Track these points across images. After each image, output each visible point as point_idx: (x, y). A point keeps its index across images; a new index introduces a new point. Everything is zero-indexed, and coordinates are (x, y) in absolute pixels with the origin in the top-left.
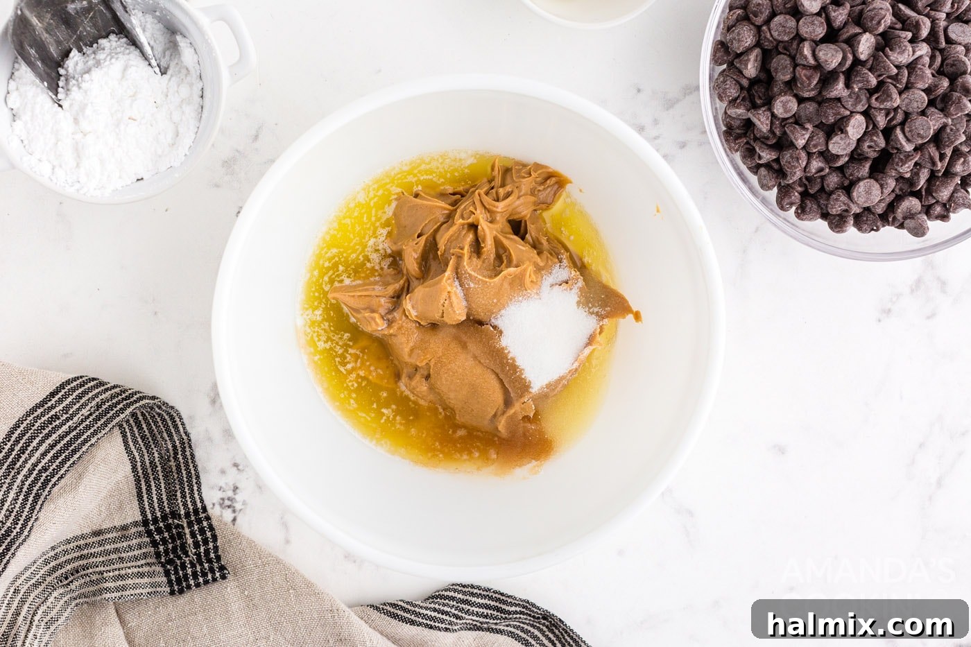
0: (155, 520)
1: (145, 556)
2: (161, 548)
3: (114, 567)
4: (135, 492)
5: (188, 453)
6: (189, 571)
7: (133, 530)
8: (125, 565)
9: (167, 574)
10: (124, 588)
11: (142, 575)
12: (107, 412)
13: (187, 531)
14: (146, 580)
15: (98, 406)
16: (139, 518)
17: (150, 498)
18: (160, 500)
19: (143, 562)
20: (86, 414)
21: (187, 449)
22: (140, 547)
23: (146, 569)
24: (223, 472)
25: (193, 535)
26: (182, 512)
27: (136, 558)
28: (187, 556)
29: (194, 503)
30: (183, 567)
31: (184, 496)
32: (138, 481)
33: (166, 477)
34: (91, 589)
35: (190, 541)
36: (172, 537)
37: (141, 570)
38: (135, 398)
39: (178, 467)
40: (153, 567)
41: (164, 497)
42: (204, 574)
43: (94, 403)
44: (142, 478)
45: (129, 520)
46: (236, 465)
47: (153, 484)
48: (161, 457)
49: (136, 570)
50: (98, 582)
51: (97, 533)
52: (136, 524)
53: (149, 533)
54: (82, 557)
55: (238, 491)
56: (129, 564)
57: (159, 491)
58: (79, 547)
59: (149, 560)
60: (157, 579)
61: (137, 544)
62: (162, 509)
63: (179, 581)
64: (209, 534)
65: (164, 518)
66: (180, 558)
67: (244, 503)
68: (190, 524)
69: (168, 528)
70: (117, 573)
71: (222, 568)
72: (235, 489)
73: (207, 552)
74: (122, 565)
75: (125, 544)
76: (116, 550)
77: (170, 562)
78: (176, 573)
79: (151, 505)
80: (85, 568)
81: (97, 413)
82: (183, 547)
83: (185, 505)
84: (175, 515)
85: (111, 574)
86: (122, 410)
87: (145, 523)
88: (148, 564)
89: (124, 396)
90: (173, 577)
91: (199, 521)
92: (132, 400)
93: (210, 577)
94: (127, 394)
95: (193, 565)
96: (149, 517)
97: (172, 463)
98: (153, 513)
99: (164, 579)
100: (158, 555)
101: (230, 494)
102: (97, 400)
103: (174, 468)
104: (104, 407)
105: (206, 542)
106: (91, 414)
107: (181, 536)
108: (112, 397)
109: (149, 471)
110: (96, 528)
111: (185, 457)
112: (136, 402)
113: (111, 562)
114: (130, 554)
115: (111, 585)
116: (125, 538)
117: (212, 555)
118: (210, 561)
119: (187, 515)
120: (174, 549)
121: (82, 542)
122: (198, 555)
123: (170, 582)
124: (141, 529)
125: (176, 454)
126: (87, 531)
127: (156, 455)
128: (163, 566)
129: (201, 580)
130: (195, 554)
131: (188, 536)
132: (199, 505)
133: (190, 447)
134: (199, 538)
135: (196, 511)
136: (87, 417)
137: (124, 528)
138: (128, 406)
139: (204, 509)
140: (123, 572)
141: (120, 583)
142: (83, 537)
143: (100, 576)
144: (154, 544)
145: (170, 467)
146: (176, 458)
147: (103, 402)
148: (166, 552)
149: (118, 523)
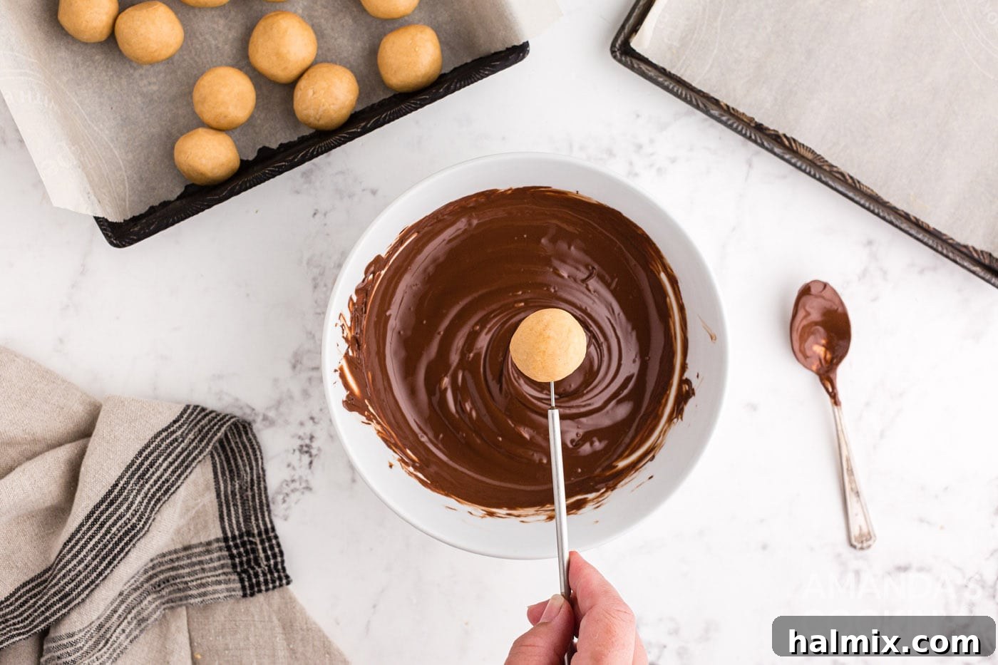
0: (234, 538)
1: (223, 566)
2: (237, 560)
3: (196, 577)
4: (217, 514)
5: (262, 486)
6: (261, 579)
7: (215, 545)
8: (206, 574)
9: (242, 581)
10: (205, 594)
11: (219, 583)
12: (207, 433)
13: (260, 547)
14: (223, 586)
15: (200, 431)
16: (220, 535)
17: (230, 520)
18: (238, 522)
19: (220, 571)
20: (193, 437)
21: (262, 483)
22: (219, 559)
23: (222, 578)
24: (302, 424)
25: (264, 550)
26: (256, 532)
27: (215, 569)
28: (260, 566)
29: (265, 524)
30: (256, 575)
31: (257, 520)
32: (220, 505)
33: (243, 504)
34: (178, 595)
35: (262, 555)
36: (247, 552)
37: (218, 578)
38: (227, 418)
39: (253, 496)
40: (229, 576)
41: (241, 520)
42: (274, 582)
43: (196, 429)
44: (224, 503)
45: (212, 537)
46: (312, 418)
47: (232, 509)
48: (241, 488)
49: (214, 579)
50: (184, 590)
51: (186, 548)
52: (218, 540)
53: (229, 548)
54: (173, 569)
55: (314, 439)
56: (209, 574)
57: (236, 515)
58: (172, 561)
59: (226, 570)
60: (232, 585)
61: (218, 557)
62: (239, 529)
63: (251, 587)
64: (277, 550)
65: (241, 536)
66: (253, 568)
67: (319, 449)
68: (262, 542)
69: (244, 544)
70: (199, 582)
71: (287, 577)
72: (312, 438)
73: (276, 564)
74: (203, 575)
75: (208, 557)
76: (201, 562)
77: (245, 571)
78: (250, 579)
79: (231, 525)
80: (174, 578)
81: (200, 436)
82: (257, 560)
83: (258, 526)
84: (249, 533)
85: (195, 583)
86: (219, 430)
87: (226, 539)
88: (224, 573)
89: (218, 418)
90: (247, 584)
91: (269, 539)
92: (225, 420)
93: (277, 583)
94: (221, 416)
95: (265, 575)
96: (229, 535)
97: (249, 493)
98: (232, 532)
99: (239, 585)
100: (234, 566)
101: (307, 441)
102: (199, 426)
103: (250, 497)
104: (204, 431)
105: (275, 556)
106: (196, 438)
107: (254, 551)
108: (210, 421)
109: (230, 498)
110: (186, 543)
111: (259, 488)
112: (228, 421)
113: (195, 573)
114: (211, 565)
115: (194, 592)
116: (208, 552)
117: (280, 567)
118: (278, 571)
119: (260, 534)
120: (248, 561)
121: (174, 556)
122: (269, 566)
123: (244, 588)
124: (223, 544)
125: (252, 485)
126: (179, 546)
127: (237, 486)
128: (239, 574)
129: (271, 586)
130: (266, 566)
131: (261, 551)
132: (269, 526)
133: (264, 481)
134: (269, 553)
135: (267, 531)
136: (193, 440)
137: (209, 543)
138: (222, 425)
139: (273, 529)
140: (204, 581)
141: (202, 590)
142: (176, 552)
143: (185, 586)
144: (232, 557)
145: (247, 496)
146: (252, 489)
147: (203, 427)
148: (241, 563)
149: (204, 539)
